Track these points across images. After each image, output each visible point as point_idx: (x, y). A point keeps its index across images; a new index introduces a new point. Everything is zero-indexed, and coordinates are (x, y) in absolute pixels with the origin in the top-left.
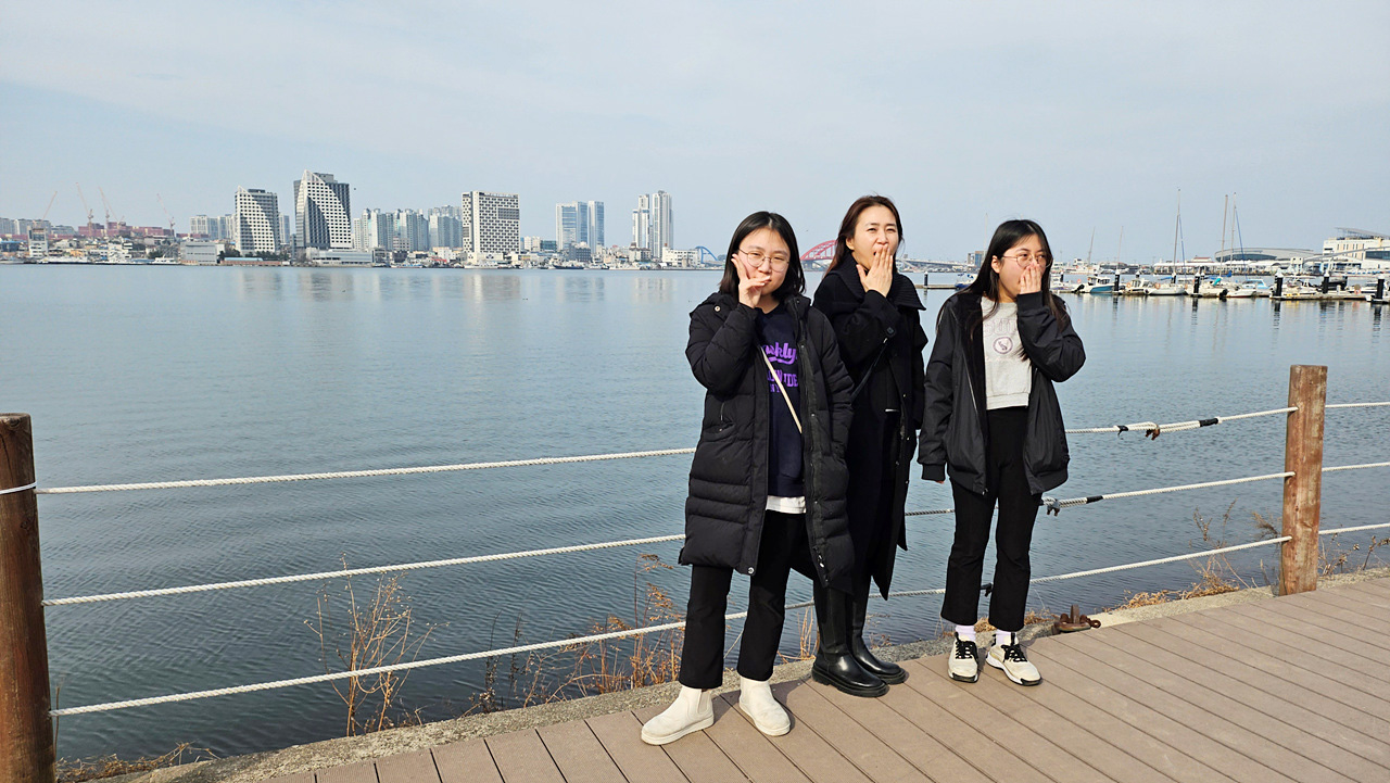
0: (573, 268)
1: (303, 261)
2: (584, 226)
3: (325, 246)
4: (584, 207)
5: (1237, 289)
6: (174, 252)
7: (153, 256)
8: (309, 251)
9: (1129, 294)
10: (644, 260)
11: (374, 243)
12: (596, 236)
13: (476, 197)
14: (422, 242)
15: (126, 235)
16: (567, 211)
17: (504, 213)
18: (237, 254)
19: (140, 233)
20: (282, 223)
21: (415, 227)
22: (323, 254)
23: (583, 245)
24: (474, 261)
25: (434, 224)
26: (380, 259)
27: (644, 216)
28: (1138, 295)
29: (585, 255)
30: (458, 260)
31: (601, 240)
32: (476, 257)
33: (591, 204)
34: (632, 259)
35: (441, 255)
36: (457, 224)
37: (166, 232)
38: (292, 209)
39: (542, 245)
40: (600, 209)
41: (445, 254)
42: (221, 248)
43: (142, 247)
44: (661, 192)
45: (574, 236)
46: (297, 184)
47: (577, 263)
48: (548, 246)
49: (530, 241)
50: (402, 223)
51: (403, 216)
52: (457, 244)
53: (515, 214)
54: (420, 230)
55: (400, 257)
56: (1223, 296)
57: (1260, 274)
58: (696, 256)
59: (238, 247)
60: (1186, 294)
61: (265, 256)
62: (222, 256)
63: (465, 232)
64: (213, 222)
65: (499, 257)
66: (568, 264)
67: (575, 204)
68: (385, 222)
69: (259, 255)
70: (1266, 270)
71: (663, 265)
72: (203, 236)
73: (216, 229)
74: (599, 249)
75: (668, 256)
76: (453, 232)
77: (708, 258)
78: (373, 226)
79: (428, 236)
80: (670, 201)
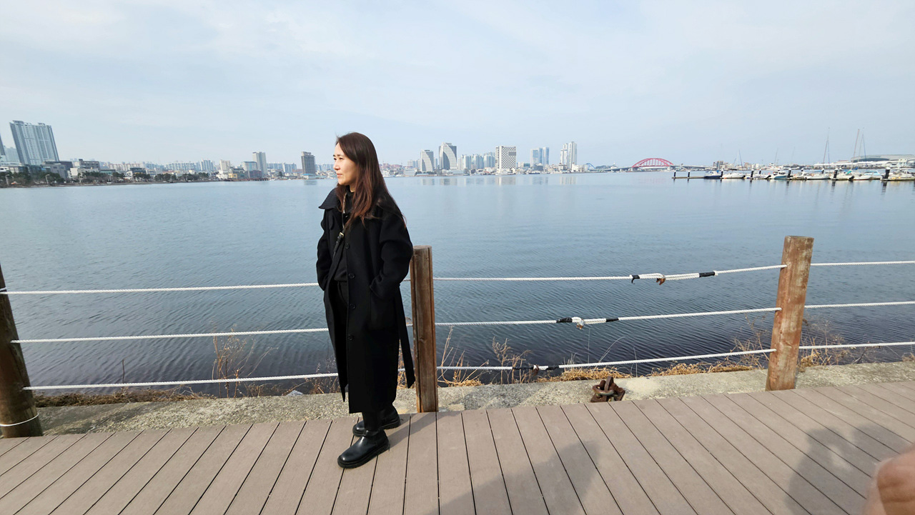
0: (536, 173)
1: (441, 174)
2: (541, 157)
3: (448, 168)
4: (541, 150)
5: (860, 175)
6: (402, 173)
7: (396, 174)
8: (443, 170)
9: (796, 179)
10: (564, 169)
11: (465, 167)
12: (546, 161)
13: (500, 148)
14: (481, 166)
15: (388, 168)
16: (535, 152)
17: (510, 154)
18: (421, 173)
19: (393, 167)
20: (435, 161)
21: (479, 161)
22: (447, 171)
23: (540, 164)
24: (499, 172)
25: (485, 159)
26: (466, 172)
27: (565, 152)
28: (801, 179)
29: (541, 168)
30: (493, 172)
31: (548, 162)
32: (499, 171)
33: (544, 148)
34: (559, 169)
35: (487, 170)
36: (493, 158)
37: (401, 166)
38: (438, 156)
39: (525, 165)
40: (548, 150)
41: (489, 170)
42: (416, 171)
43: (393, 171)
44: (573, 142)
45: (537, 161)
46: (440, 147)
47: (537, 172)
48: (527, 165)
49: (520, 164)
50: (474, 159)
51: (475, 157)
52: (493, 166)
53: (515, 154)
54: (481, 160)
55: (473, 172)
56: (851, 180)
57: (879, 168)
58: (586, 168)
59: (421, 170)
60: (830, 179)
61: (429, 173)
62: (416, 173)
63: (496, 161)
64: (414, 162)
65: (508, 170)
66: (534, 172)
67: (538, 149)
68: (468, 159)
69: (428, 172)
70: (882, 166)
71: (572, 171)
72: (411, 167)
73: (415, 164)
74: (546, 166)
75: (574, 168)
76: (492, 162)
77: (591, 168)
78: (464, 161)
79: (483, 163)
80: (576, 145)
